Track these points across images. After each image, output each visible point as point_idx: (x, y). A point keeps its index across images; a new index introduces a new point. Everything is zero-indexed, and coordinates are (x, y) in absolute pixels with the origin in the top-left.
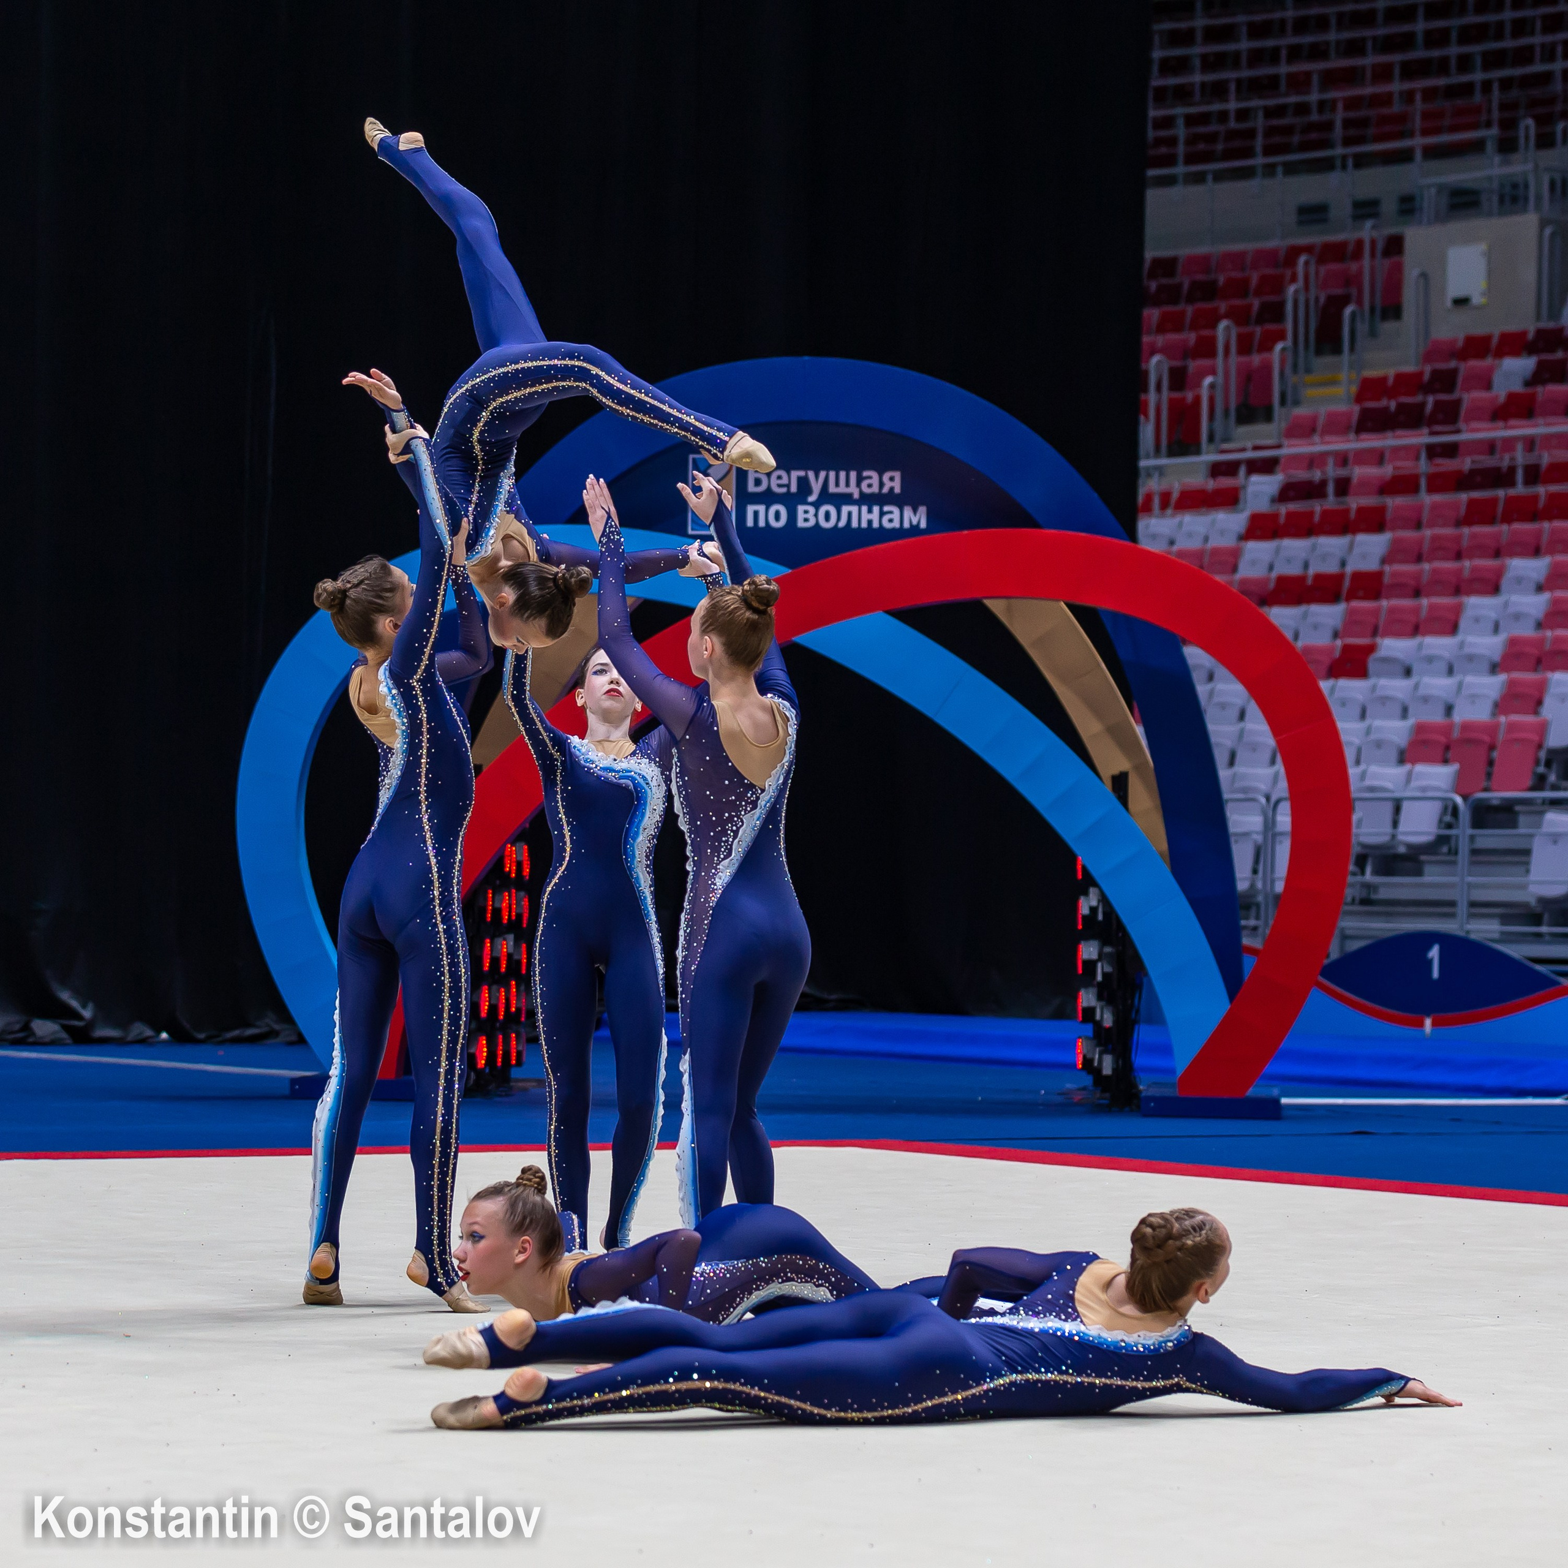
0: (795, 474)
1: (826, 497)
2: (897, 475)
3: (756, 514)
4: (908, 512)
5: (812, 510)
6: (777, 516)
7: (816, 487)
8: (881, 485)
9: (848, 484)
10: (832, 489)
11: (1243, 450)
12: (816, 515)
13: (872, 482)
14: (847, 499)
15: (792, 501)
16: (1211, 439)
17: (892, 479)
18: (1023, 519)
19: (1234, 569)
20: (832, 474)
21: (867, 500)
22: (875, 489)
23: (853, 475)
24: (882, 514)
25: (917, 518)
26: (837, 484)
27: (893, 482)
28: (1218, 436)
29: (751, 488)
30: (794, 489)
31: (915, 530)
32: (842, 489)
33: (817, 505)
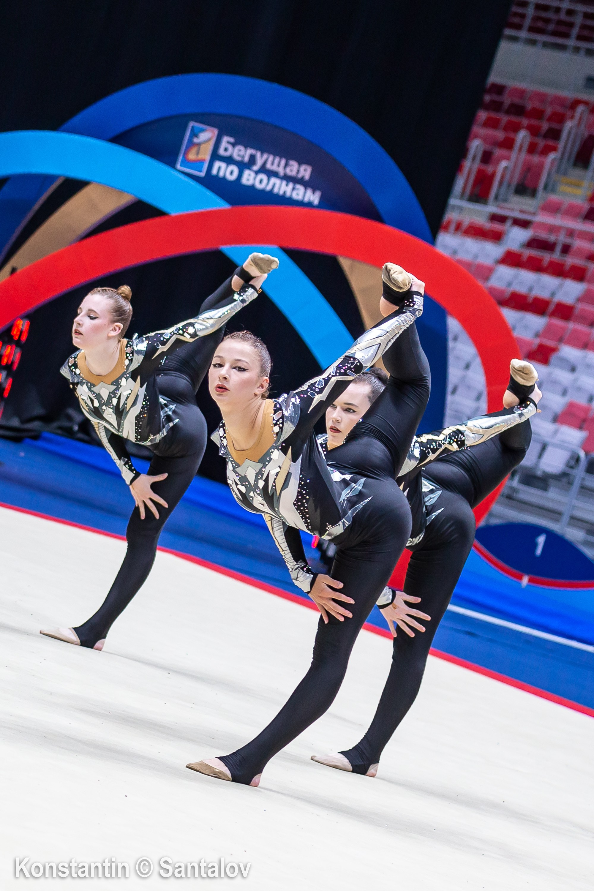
0: (250, 151)
1: (263, 170)
2: (309, 169)
3: (219, 168)
4: (309, 192)
5: (253, 174)
6: (232, 173)
7: (260, 161)
8: (298, 172)
9: (279, 165)
10: (269, 166)
11: (512, 209)
12: (255, 179)
13: (293, 168)
14: (275, 174)
15: (243, 166)
16: (496, 198)
17: (305, 170)
18: (375, 215)
19: (487, 278)
20: (271, 158)
21: (287, 178)
22: (294, 173)
23: (283, 162)
24: (294, 189)
25: (314, 197)
26: (273, 163)
27: (306, 172)
28: (501, 197)
29: (221, 152)
30: (246, 159)
31: (309, 205)
32: (274, 168)
33: (257, 173)
